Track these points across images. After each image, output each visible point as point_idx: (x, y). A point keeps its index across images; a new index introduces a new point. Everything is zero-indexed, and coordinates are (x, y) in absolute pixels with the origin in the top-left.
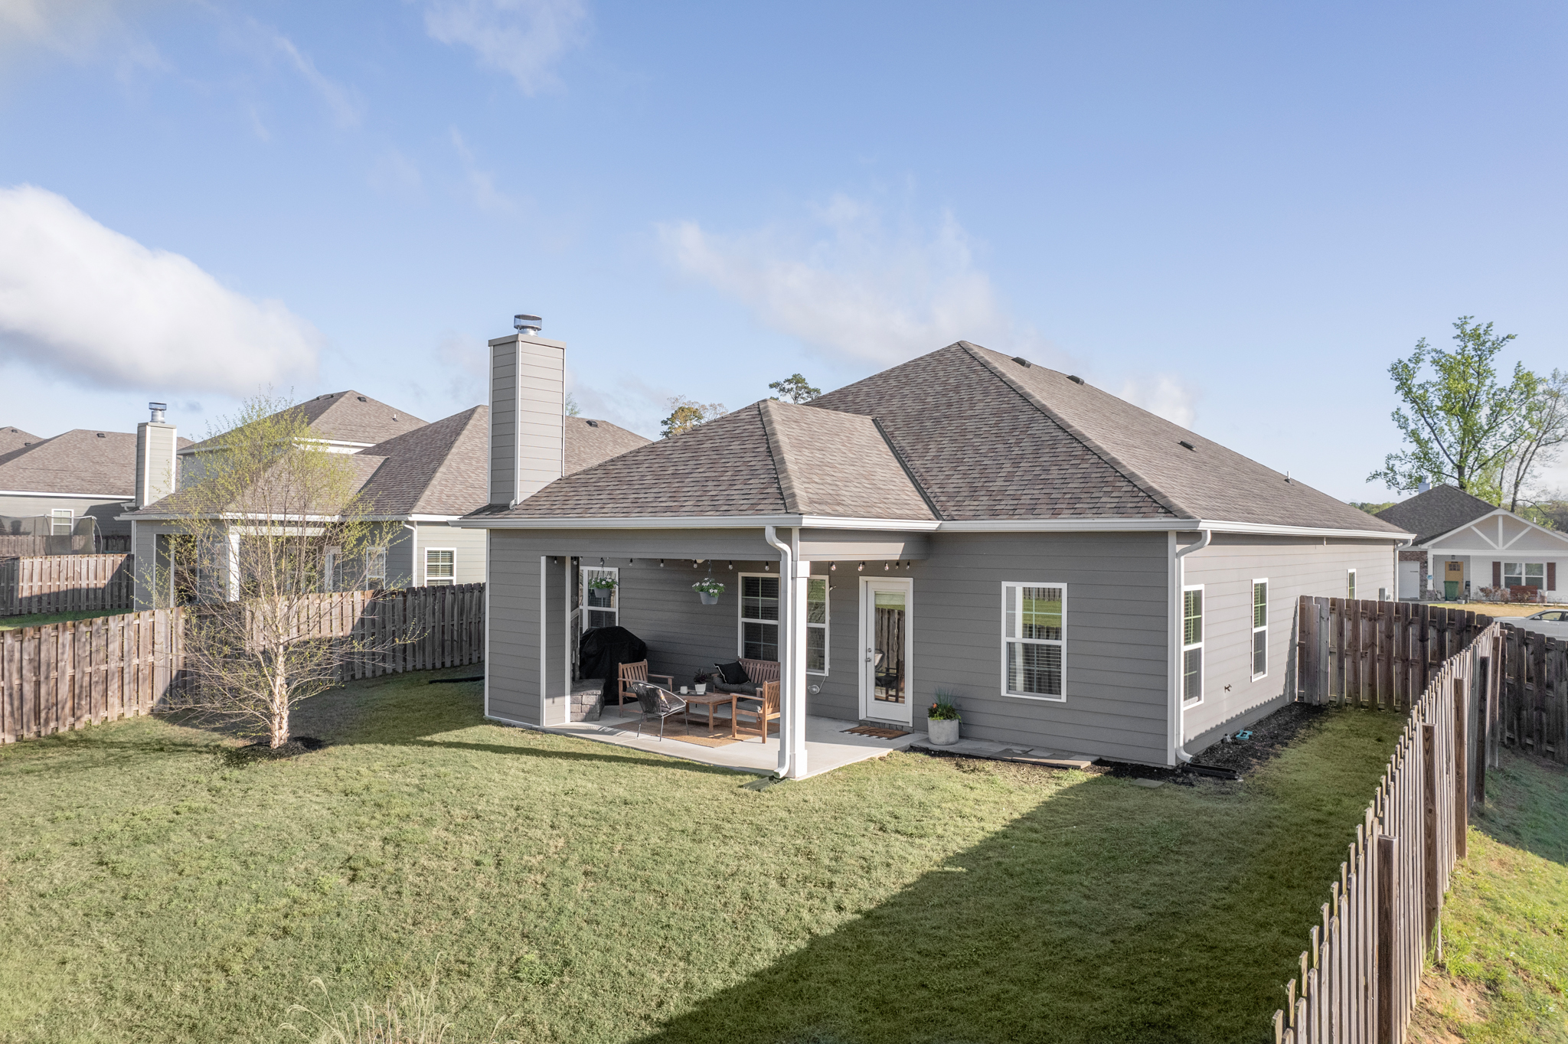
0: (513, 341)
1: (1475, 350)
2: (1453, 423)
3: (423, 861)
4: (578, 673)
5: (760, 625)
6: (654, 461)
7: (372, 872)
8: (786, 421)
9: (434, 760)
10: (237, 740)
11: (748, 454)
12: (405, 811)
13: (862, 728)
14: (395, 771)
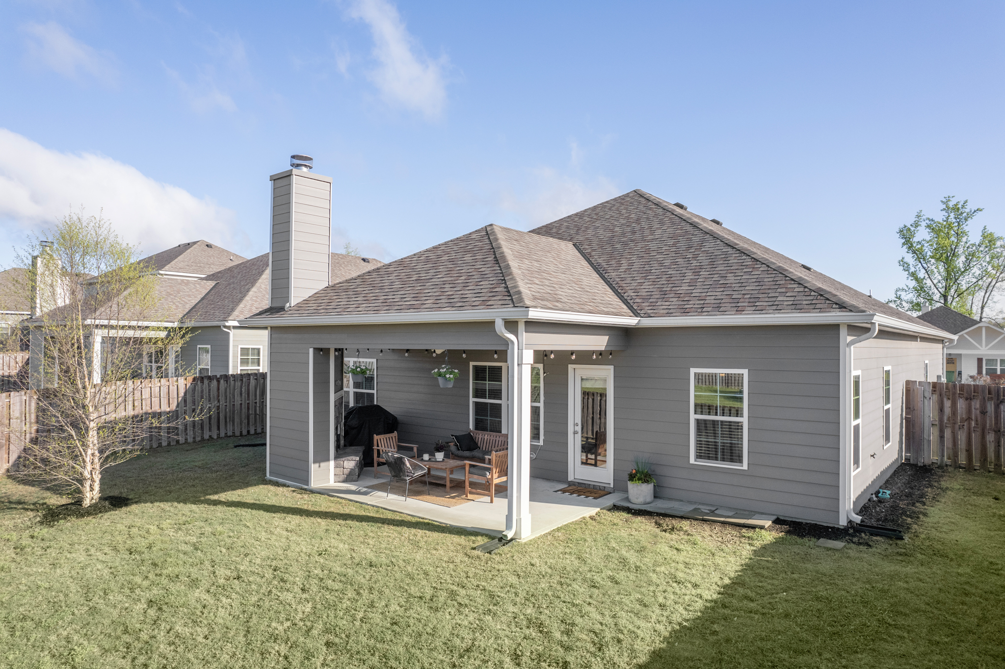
0: (288, 176)
1: (955, 218)
2: (940, 267)
3: (178, 628)
4: (342, 442)
5: (487, 404)
6: (402, 271)
7: (128, 640)
8: (509, 239)
9: (215, 519)
10: (59, 499)
11: (478, 263)
12: (177, 570)
13: (570, 488)
14: (180, 529)
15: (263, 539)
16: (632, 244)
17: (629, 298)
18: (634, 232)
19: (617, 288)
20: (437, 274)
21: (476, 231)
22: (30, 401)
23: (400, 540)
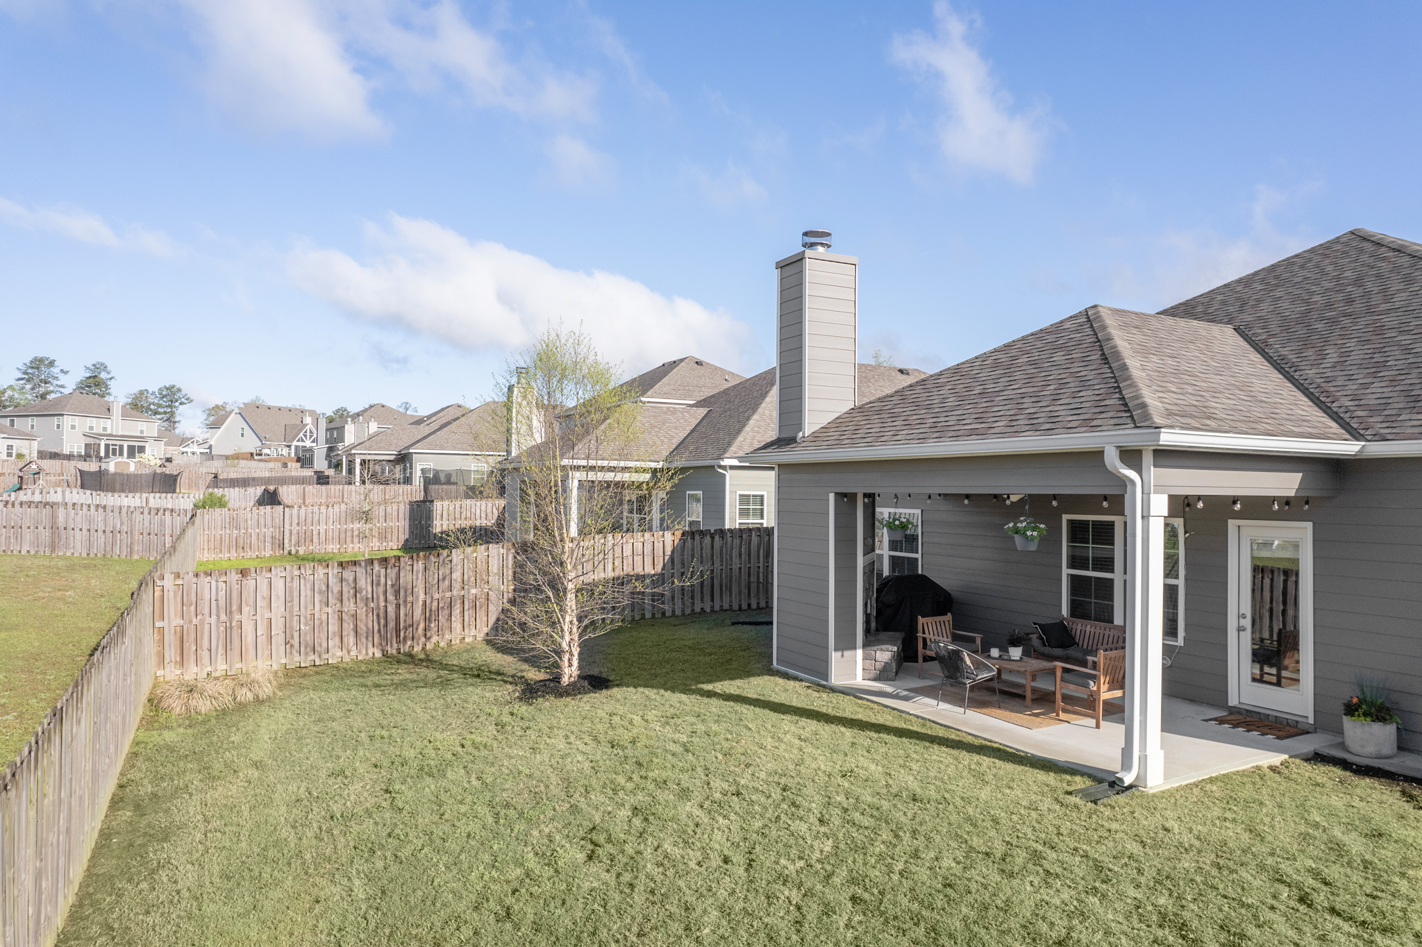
0: (798, 260)
3: (667, 846)
4: (873, 625)
5: (1090, 578)
6: (959, 382)
7: (611, 851)
8: (1124, 326)
9: (709, 714)
10: (537, 673)
11: (1076, 365)
12: (664, 775)
13: (1232, 717)
14: (667, 723)
15: (769, 747)
16: (1346, 321)
17: (1342, 410)
18: (1350, 301)
19: (1317, 395)
20: (1012, 383)
21: (1071, 317)
22: (507, 554)
23: (957, 769)
